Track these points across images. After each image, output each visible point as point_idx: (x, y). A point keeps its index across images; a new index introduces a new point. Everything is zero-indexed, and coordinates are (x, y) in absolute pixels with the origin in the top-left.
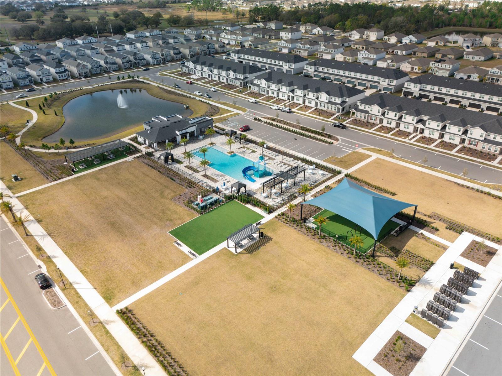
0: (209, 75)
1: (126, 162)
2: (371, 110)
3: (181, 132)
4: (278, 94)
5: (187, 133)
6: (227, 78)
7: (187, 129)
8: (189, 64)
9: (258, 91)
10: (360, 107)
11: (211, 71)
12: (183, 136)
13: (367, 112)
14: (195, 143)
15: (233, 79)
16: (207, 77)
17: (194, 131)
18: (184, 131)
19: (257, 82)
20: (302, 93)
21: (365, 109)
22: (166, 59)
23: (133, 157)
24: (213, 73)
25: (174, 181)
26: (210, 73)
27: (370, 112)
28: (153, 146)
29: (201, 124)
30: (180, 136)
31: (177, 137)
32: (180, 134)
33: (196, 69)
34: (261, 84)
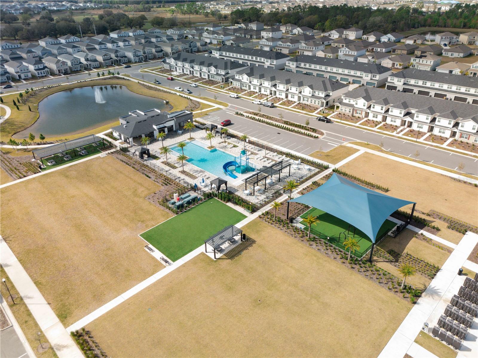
0: (190, 71)
1: (99, 158)
2: (356, 104)
3: (158, 127)
4: (260, 89)
5: (166, 127)
6: (209, 74)
7: (165, 123)
8: (170, 61)
9: (240, 86)
10: (344, 101)
11: (193, 68)
12: (161, 130)
13: (352, 106)
14: (173, 137)
15: (215, 74)
16: (189, 73)
17: (172, 126)
18: (162, 126)
19: (239, 78)
20: (284, 88)
21: (349, 103)
22: (148, 57)
23: (107, 153)
24: (194, 69)
25: (150, 178)
26: (192, 70)
27: (355, 106)
28: (128, 141)
29: (180, 118)
30: (158, 130)
31: (155, 132)
32: (158, 129)
33: (178, 65)
34: (243, 79)
